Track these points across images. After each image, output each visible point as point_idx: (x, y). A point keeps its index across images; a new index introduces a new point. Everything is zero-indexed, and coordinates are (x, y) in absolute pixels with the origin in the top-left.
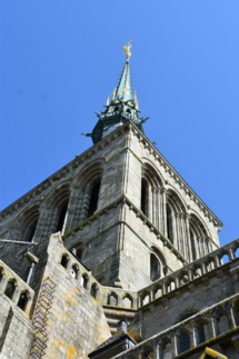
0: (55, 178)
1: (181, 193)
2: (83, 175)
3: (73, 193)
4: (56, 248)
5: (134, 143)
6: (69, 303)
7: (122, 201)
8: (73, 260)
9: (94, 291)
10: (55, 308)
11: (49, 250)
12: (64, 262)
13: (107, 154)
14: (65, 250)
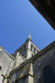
0: (21, 47)
1: (36, 48)
2: (24, 46)
3: (23, 48)
4: (18, 54)
5: (30, 42)
6: (20, 60)
7: (28, 48)
8: (20, 55)
9: (23, 59)
10: (18, 60)
11: (17, 54)
12: (19, 55)
13: (26, 44)
14: (19, 54)
